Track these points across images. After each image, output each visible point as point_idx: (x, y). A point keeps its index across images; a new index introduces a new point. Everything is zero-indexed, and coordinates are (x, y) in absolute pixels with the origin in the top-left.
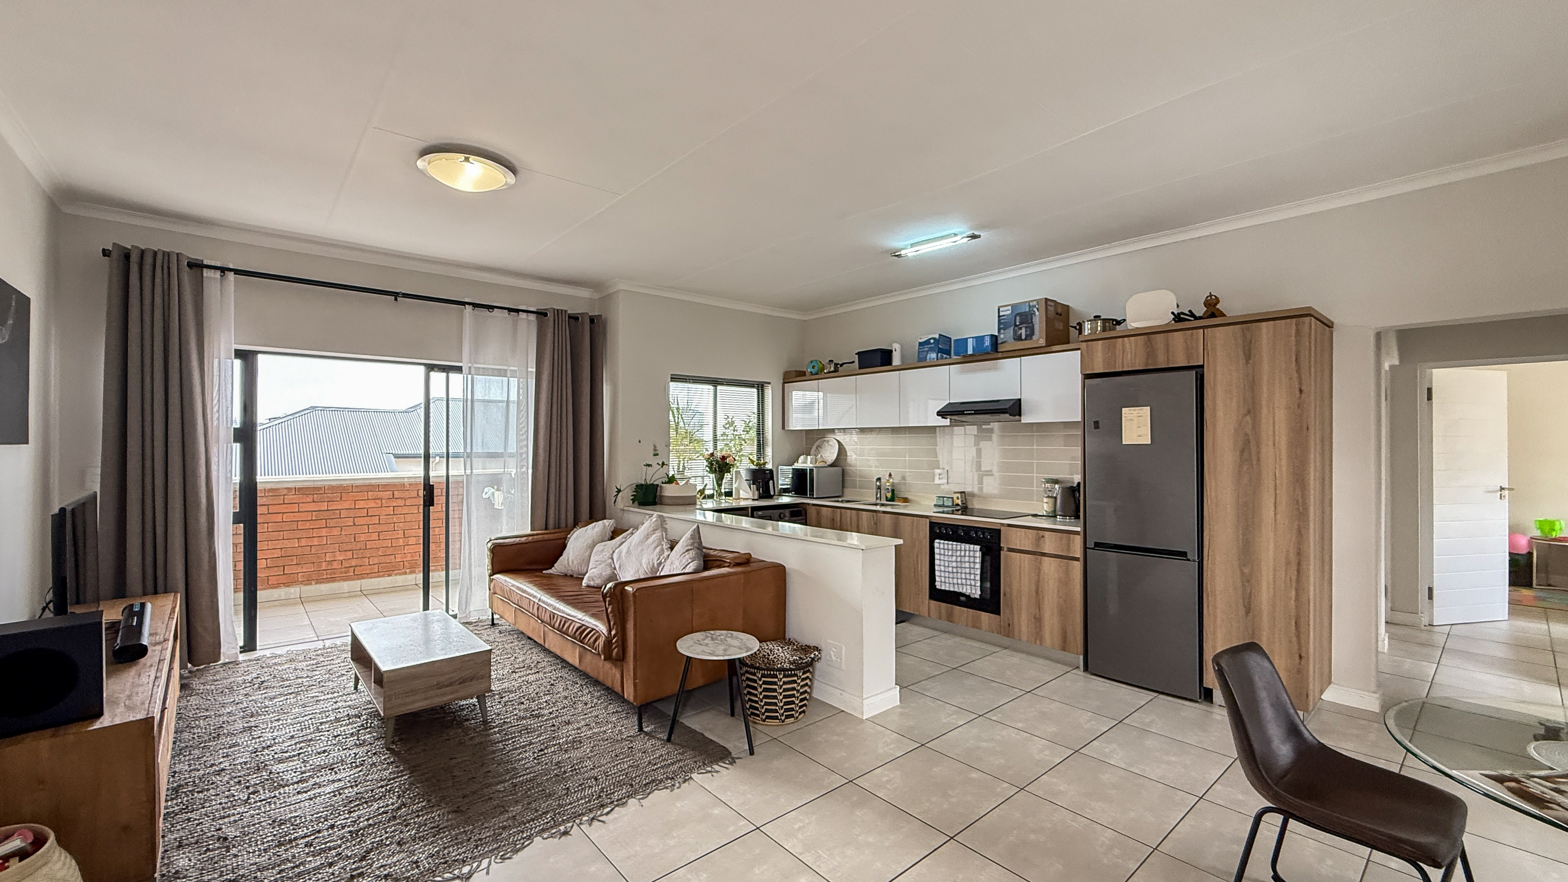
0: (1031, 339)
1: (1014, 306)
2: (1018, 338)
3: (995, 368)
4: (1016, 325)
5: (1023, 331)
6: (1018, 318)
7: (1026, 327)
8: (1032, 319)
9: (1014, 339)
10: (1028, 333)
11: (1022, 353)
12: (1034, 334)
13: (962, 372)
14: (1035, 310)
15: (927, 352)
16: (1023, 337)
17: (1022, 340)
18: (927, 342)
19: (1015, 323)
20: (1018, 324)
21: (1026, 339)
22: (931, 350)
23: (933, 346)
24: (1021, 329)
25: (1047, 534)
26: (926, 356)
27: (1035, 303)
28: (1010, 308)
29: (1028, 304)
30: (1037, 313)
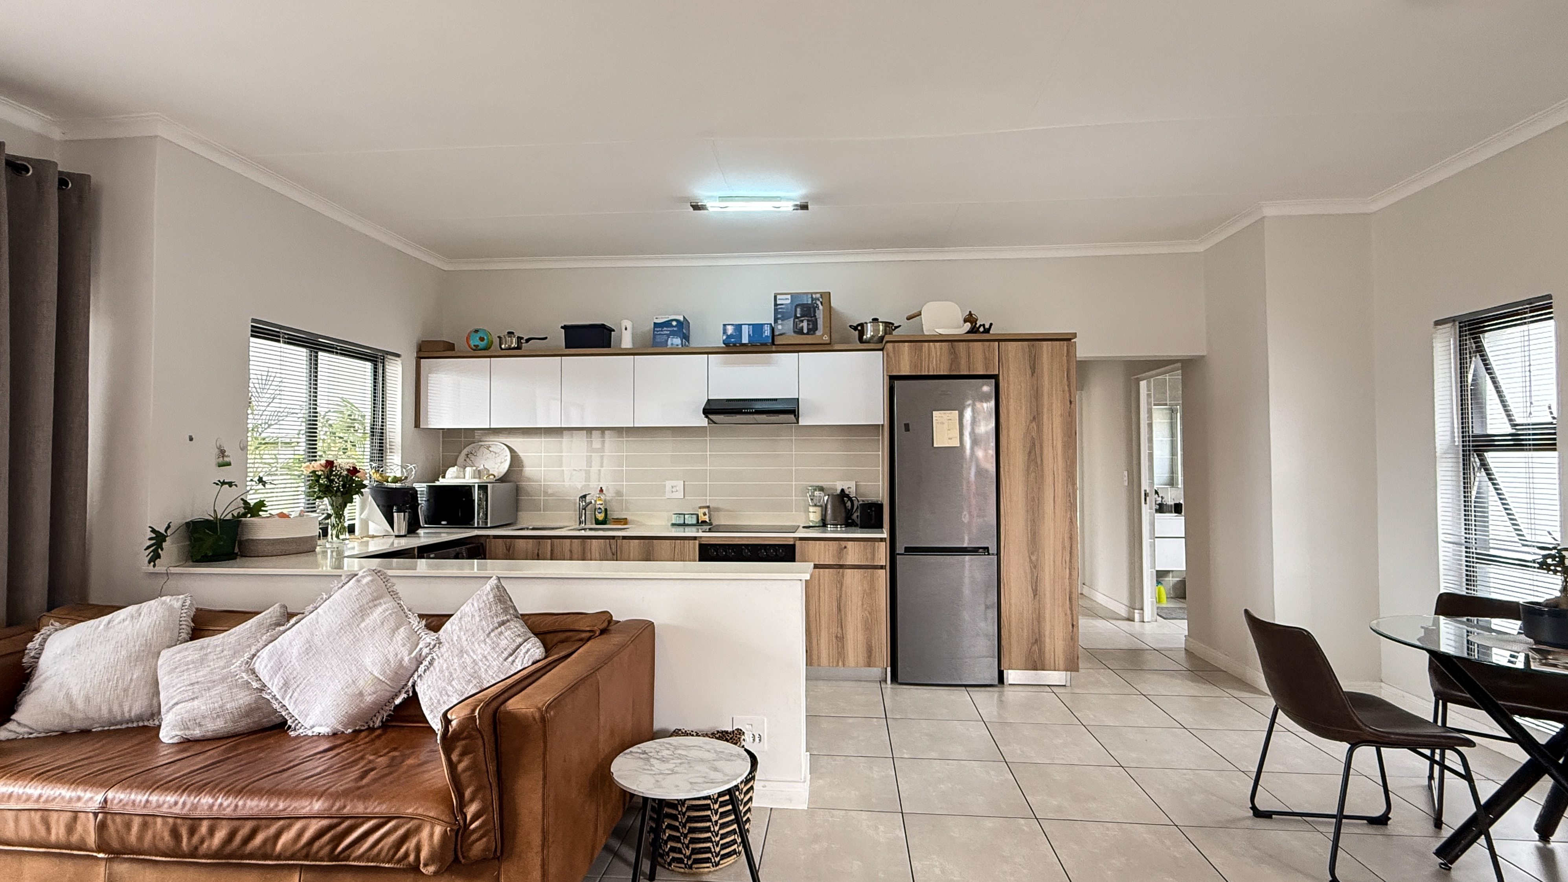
0: (814, 333)
1: (794, 296)
2: (800, 332)
3: (768, 363)
4: (796, 317)
5: (805, 324)
6: (798, 310)
7: (808, 321)
8: (815, 312)
9: (795, 332)
10: (811, 327)
11: (802, 348)
12: (817, 329)
13: (726, 363)
14: (819, 303)
15: (668, 336)
16: (805, 331)
17: (804, 334)
18: (668, 324)
19: (796, 315)
20: (798, 315)
21: (808, 334)
22: (673, 334)
23: (675, 329)
24: (802, 321)
25: (850, 544)
26: (667, 341)
27: (818, 296)
28: (789, 297)
29: (810, 296)
30: (821, 307)
